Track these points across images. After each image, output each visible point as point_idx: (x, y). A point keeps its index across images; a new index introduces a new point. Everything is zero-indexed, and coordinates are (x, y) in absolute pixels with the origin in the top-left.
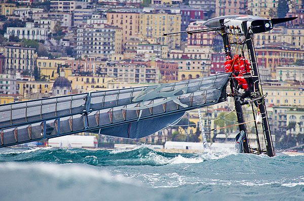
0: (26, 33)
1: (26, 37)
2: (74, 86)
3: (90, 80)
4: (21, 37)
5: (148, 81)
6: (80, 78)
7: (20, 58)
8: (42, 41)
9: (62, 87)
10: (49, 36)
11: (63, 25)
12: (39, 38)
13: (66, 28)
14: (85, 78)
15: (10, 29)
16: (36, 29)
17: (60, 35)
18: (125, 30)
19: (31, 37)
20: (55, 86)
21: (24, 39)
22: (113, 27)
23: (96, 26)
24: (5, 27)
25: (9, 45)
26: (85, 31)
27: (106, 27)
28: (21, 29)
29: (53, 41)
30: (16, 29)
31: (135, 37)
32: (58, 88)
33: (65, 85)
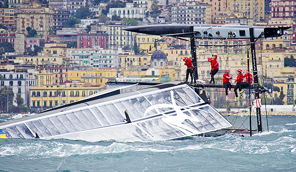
0: (126, 12)
1: (126, 16)
2: (169, 58)
3: (184, 53)
4: (122, 16)
5: (236, 51)
6: (174, 51)
7: (121, 35)
8: (141, 19)
9: (158, 59)
10: (147, 14)
11: (159, 4)
12: (138, 16)
13: (161, 7)
14: (179, 51)
15: (112, 10)
16: (135, 9)
17: (156, 13)
18: (214, 6)
19: (131, 16)
20: (152, 58)
21: (124, 18)
22: (204, 4)
23: (188, 4)
24: (108, 7)
25: (112, 24)
26: (178, 9)
27: (197, 5)
28: (122, 9)
29: (151, 19)
30: (117, 9)
31: (224, 13)
32: (155, 60)
33: (162, 58)
